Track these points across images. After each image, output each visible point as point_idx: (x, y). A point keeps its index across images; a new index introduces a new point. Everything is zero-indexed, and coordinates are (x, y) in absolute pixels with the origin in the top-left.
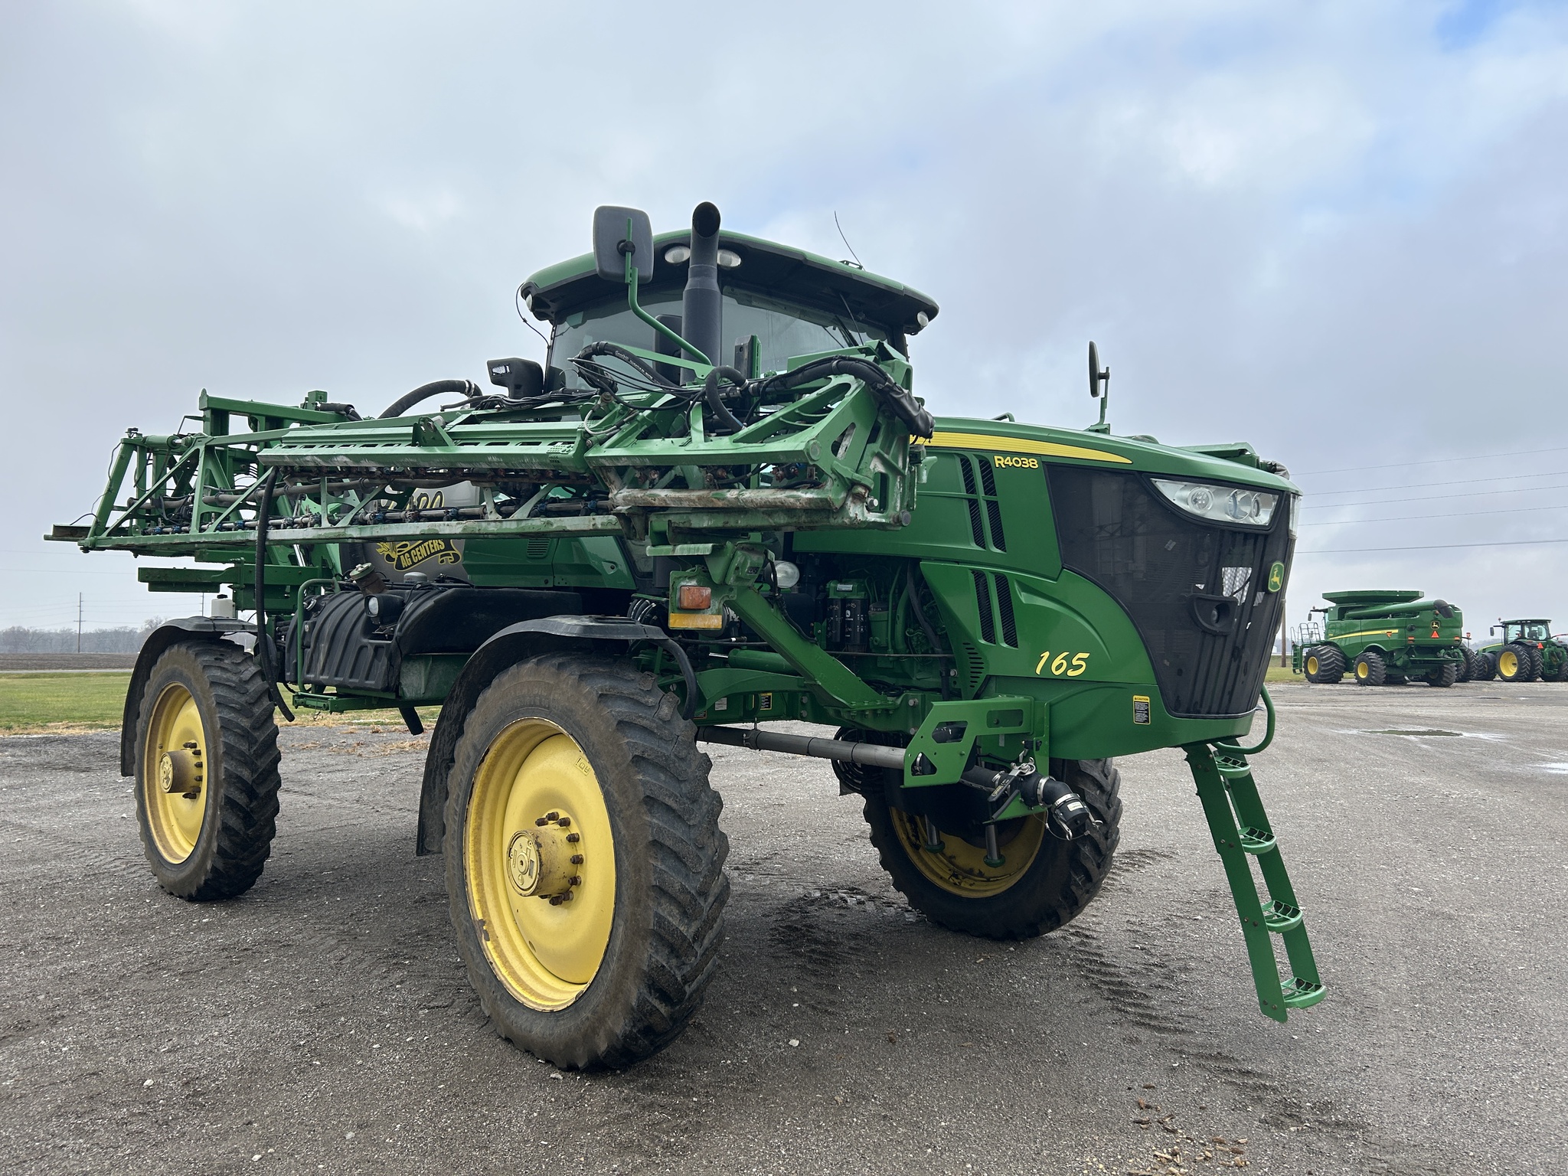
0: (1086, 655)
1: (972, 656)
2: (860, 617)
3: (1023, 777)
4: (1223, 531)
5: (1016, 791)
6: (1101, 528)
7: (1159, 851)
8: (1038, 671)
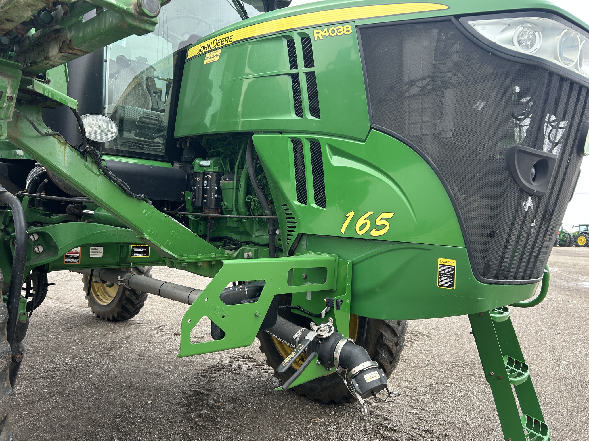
0: (389, 215)
1: (288, 216)
2: (214, 187)
3: (321, 339)
4: (551, 74)
5: (313, 354)
6: (412, 83)
7: (421, 332)
8: (343, 231)
